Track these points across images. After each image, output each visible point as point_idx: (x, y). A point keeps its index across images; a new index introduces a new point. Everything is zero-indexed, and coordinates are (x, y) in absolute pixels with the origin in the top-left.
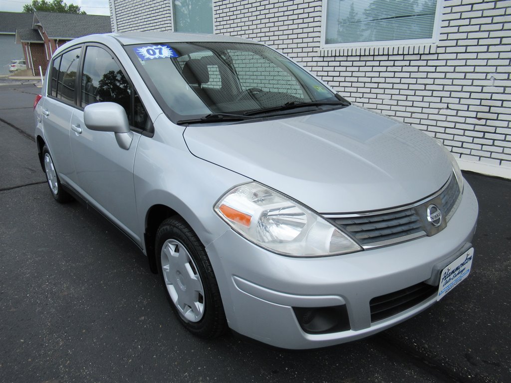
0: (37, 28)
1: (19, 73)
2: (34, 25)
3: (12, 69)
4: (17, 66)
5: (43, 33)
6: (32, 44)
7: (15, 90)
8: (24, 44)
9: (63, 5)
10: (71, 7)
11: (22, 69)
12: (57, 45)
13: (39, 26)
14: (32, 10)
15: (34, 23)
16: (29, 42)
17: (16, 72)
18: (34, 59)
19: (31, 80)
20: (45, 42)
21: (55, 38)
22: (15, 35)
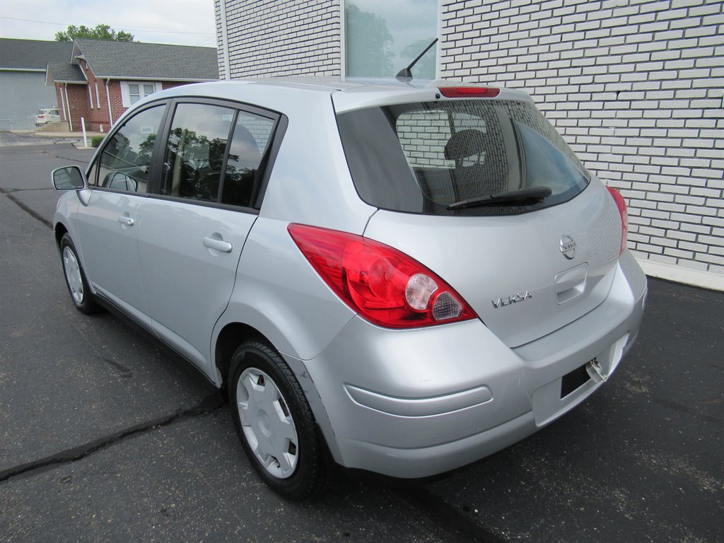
0: (77, 62)
1: (48, 126)
2: (73, 58)
3: (40, 121)
4: (47, 117)
5: (86, 70)
6: (69, 86)
7: (44, 152)
8: (58, 86)
9: (110, 32)
10: (121, 35)
11: (54, 121)
12: (107, 87)
13: (81, 59)
14: (66, 39)
15: (74, 56)
16: (66, 82)
17: (45, 126)
18: (73, 107)
19: (67, 137)
20: (89, 83)
21: (104, 77)
22: (45, 72)
